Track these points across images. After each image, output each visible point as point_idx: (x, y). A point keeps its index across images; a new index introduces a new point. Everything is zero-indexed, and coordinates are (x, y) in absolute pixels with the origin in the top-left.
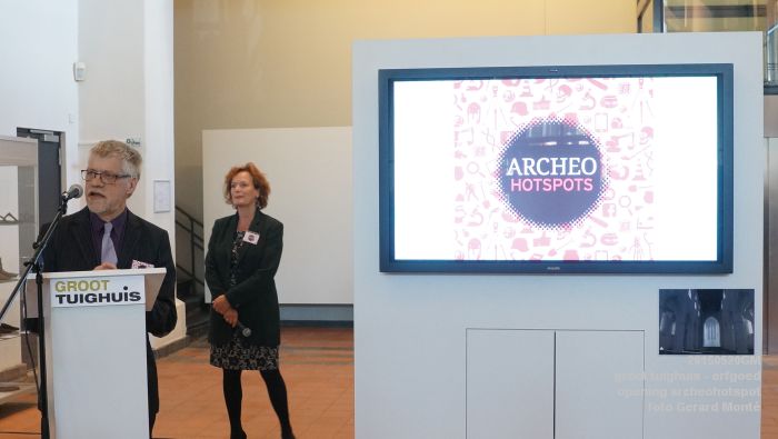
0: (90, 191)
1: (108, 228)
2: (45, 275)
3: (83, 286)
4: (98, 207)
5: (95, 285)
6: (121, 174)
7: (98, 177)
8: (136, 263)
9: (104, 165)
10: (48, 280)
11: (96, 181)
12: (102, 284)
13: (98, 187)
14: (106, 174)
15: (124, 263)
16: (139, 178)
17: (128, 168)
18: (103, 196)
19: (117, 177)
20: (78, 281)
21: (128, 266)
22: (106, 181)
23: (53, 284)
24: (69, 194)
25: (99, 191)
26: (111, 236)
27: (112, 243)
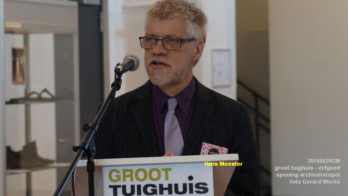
0: (150, 60)
1: (172, 104)
2: (98, 162)
3: (141, 175)
4: (162, 78)
5: (155, 175)
6: (186, 37)
7: (160, 43)
8: (206, 146)
9: (164, 28)
10: (101, 168)
11: (157, 49)
12: (163, 173)
13: (161, 54)
14: (169, 39)
15: (191, 148)
16: (205, 42)
17: (192, 30)
18: (167, 66)
19: (181, 41)
20: (135, 169)
21: (197, 152)
22: (169, 47)
23: (106, 172)
24: (124, 66)
25: (162, 59)
26: (175, 114)
27: (177, 123)
